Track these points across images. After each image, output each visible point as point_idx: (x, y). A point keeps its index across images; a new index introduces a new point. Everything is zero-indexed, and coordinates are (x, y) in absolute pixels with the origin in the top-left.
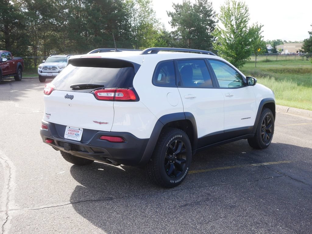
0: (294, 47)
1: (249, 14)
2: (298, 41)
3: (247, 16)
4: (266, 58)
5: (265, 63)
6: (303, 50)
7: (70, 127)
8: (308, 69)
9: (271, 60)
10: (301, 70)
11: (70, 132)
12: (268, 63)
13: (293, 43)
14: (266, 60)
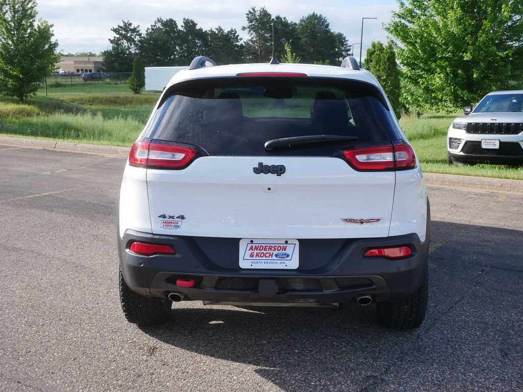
0: (73, 63)
1: (35, 4)
2: (73, 54)
3: (33, 8)
4: (55, 80)
5: (55, 88)
6: (104, 68)
7: (252, 242)
8: (128, 98)
9: (63, 83)
10: (118, 100)
11: (255, 252)
12: (59, 88)
13: (66, 56)
14: (55, 83)
